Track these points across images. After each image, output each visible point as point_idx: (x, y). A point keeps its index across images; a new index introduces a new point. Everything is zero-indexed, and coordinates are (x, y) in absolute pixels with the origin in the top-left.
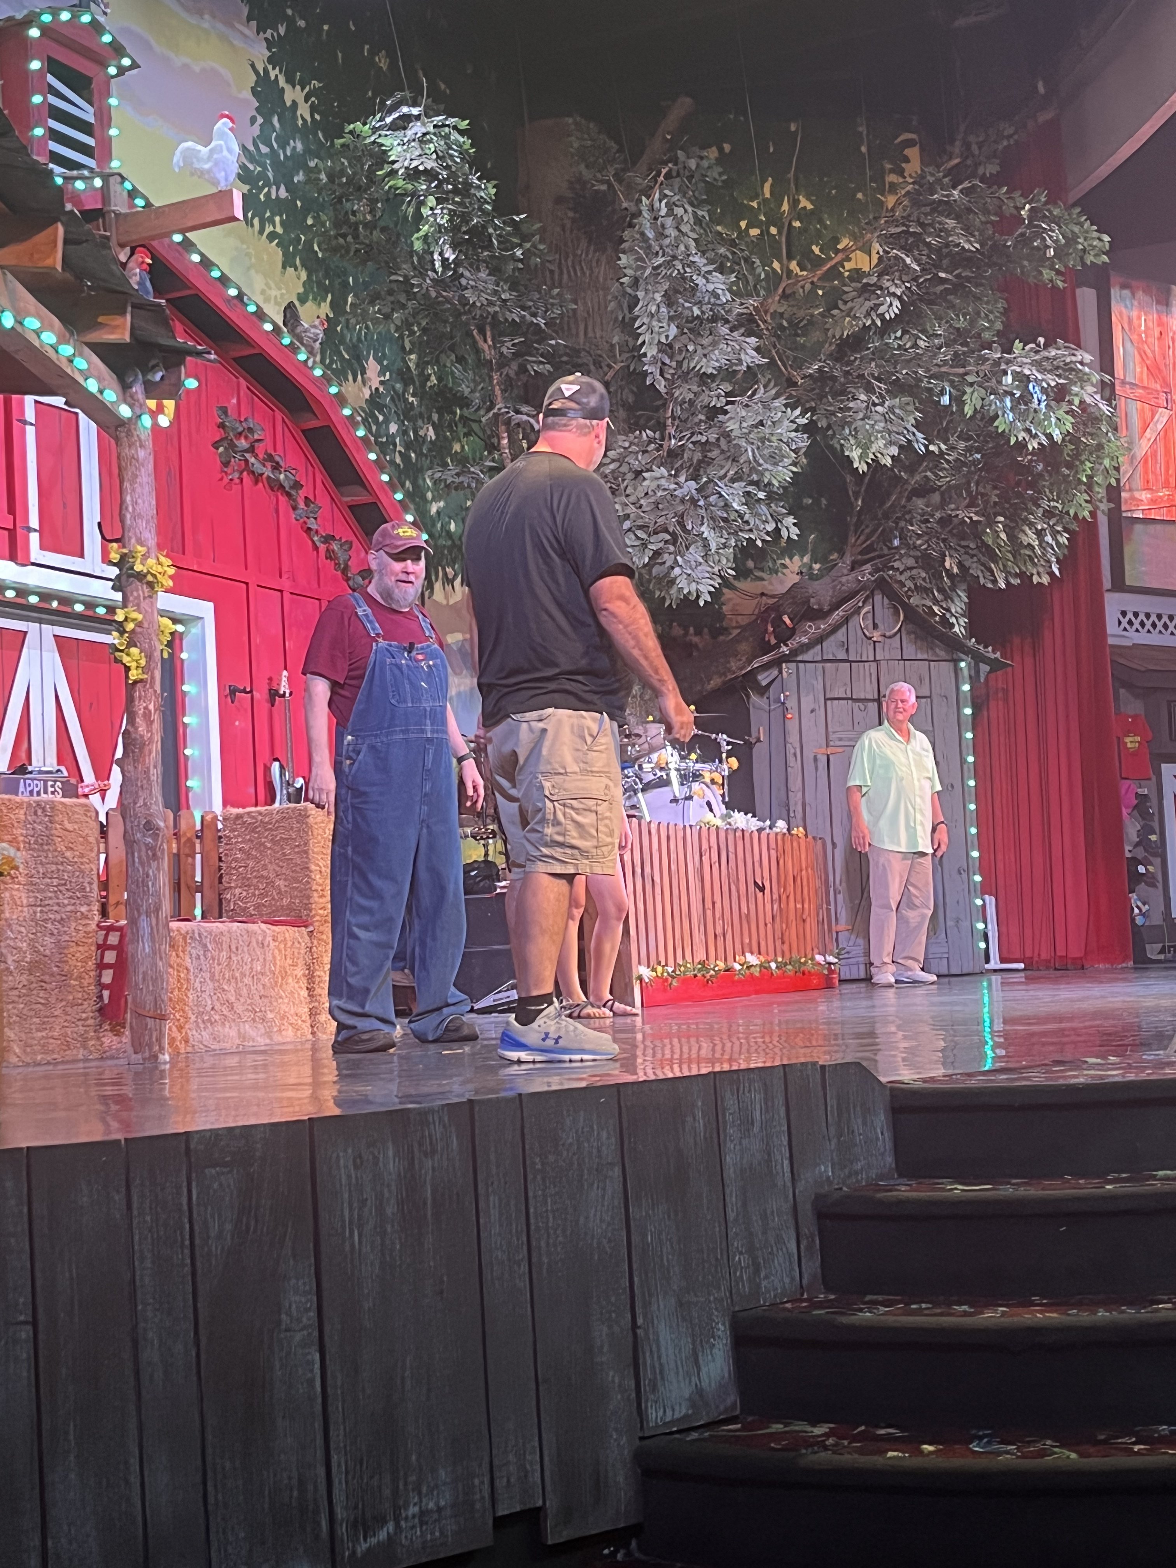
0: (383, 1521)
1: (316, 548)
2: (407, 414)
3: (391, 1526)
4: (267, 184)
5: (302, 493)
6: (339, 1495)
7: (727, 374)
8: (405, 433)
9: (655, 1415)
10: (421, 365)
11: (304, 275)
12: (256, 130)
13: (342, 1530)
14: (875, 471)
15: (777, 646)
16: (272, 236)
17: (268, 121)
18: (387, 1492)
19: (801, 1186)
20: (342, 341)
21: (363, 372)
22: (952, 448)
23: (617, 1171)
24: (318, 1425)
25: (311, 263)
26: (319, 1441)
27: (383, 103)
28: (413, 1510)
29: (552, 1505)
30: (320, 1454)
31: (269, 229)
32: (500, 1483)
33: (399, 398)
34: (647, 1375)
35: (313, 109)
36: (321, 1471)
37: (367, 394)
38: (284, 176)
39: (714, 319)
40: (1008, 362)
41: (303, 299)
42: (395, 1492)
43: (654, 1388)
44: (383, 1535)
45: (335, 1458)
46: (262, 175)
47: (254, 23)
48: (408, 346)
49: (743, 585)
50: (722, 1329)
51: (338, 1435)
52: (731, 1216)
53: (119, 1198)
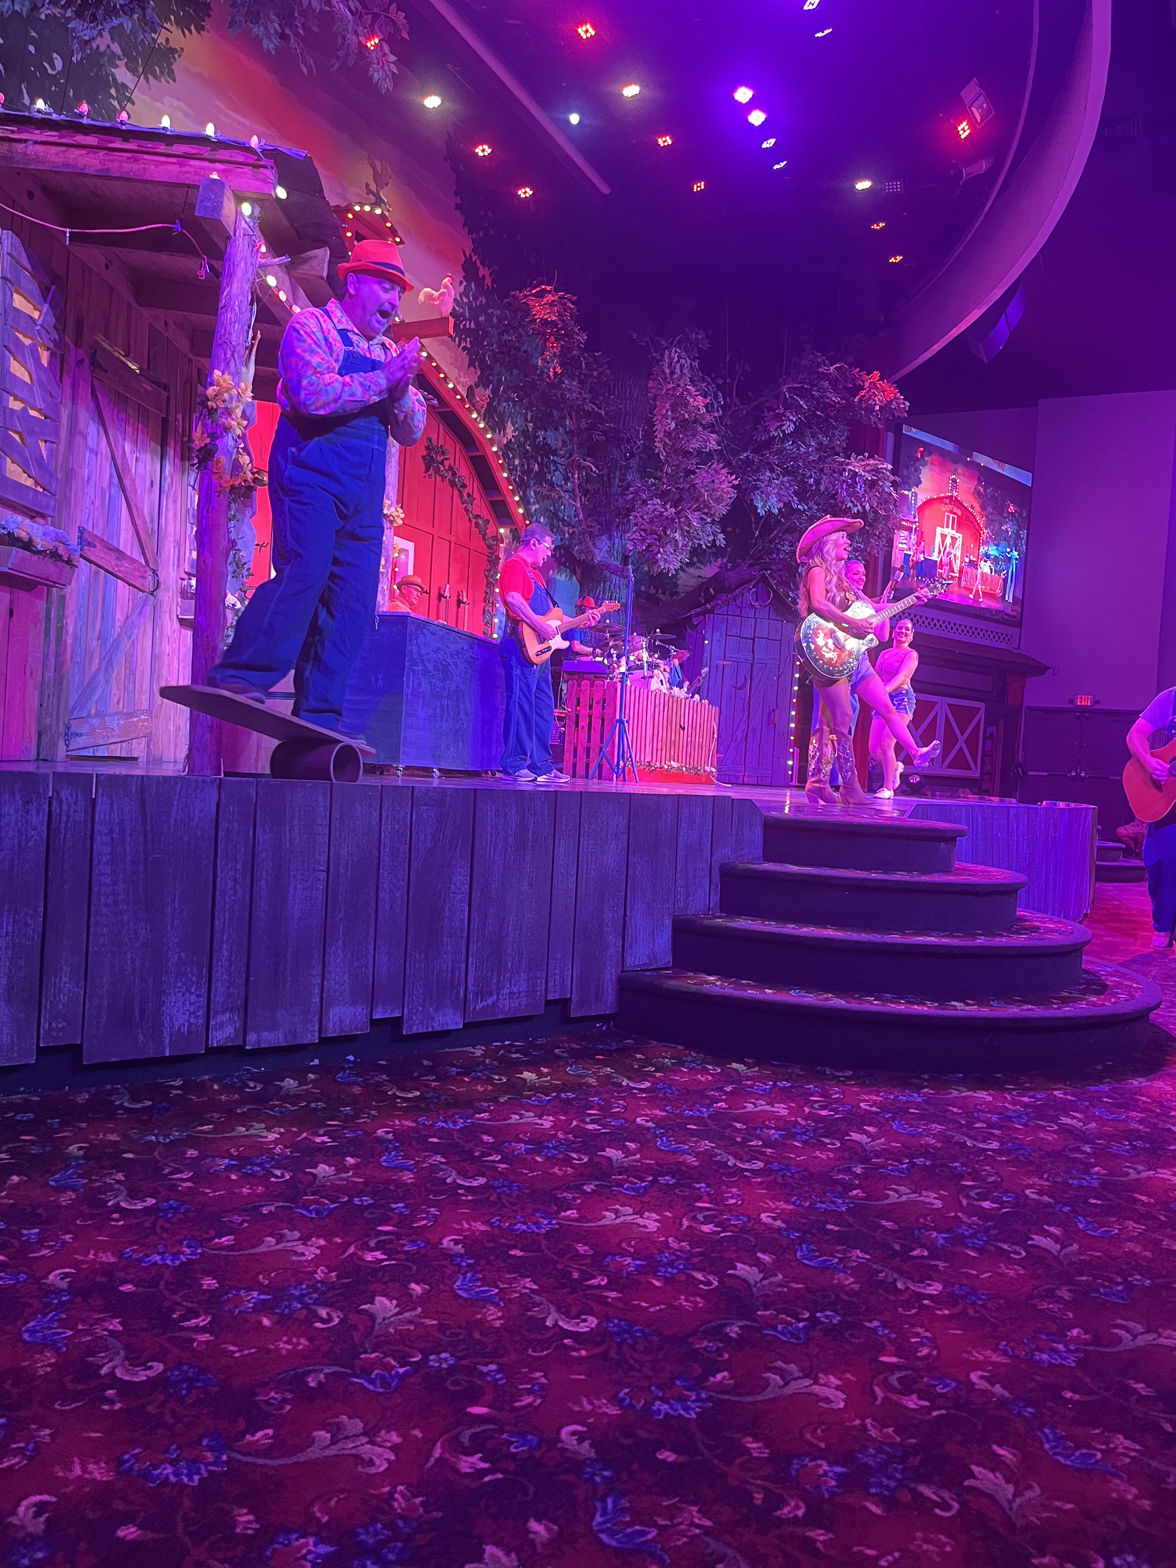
0: (491, 995)
1: (470, 521)
2: (524, 455)
3: (495, 997)
4: (465, 319)
5: (466, 490)
6: (471, 979)
7: (699, 452)
8: (523, 465)
9: (630, 962)
10: (536, 429)
11: (479, 373)
12: (462, 289)
13: (471, 996)
14: (768, 516)
15: (705, 604)
16: (464, 348)
17: (469, 284)
18: (494, 980)
19: (714, 858)
20: (495, 411)
21: (505, 429)
22: (810, 508)
23: (626, 836)
24: (464, 942)
25: (484, 367)
26: (464, 951)
27: (531, 282)
28: (506, 991)
29: (575, 998)
30: (463, 957)
31: (463, 344)
32: (551, 983)
33: (521, 446)
34: (628, 940)
35: (493, 281)
36: (463, 966)
37: (505, 441)
38: (474, 317)
39: (695, 421)
40: (847, 464)
41: (477, 386)
42: (499, 981)
43: (631, 947)
44: (490, 1001)
45: (470, 959)
46: (463, 315)
47: (466, 229)
48: (529, 417)
49: (692, 570)
50: (668, 923)
51: (473, 947)
52: (679, 868)
53: (376, 814)
